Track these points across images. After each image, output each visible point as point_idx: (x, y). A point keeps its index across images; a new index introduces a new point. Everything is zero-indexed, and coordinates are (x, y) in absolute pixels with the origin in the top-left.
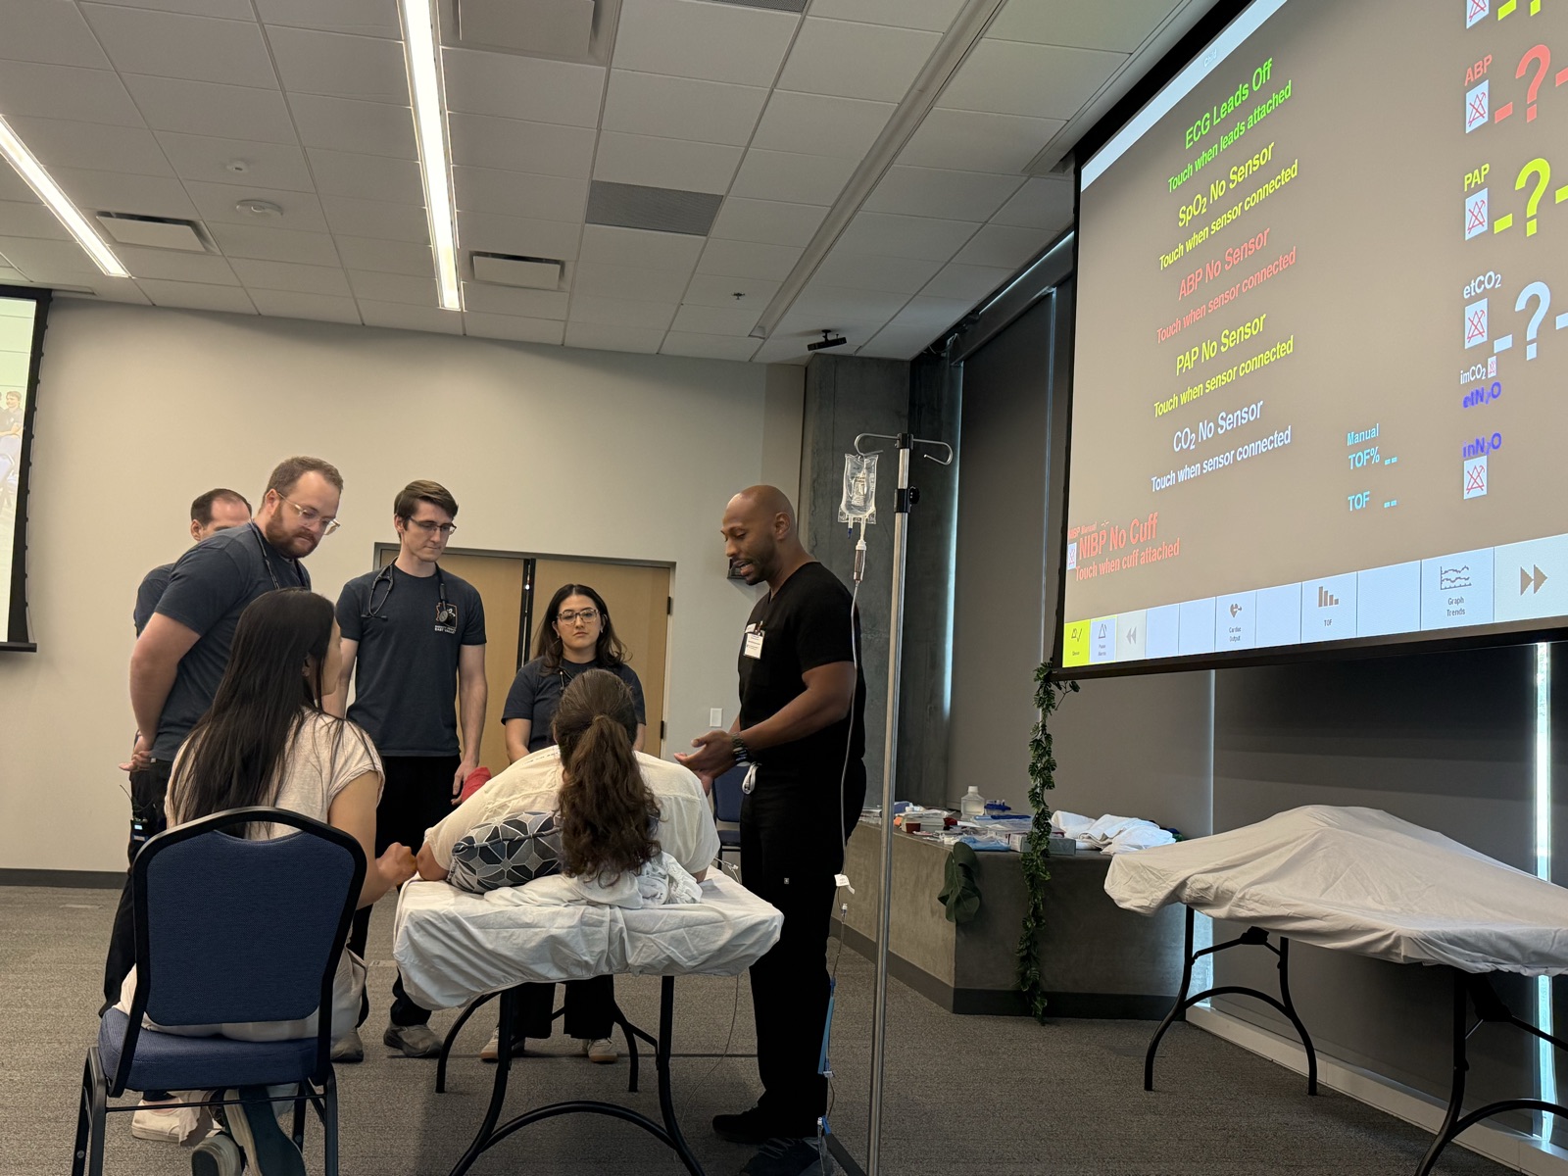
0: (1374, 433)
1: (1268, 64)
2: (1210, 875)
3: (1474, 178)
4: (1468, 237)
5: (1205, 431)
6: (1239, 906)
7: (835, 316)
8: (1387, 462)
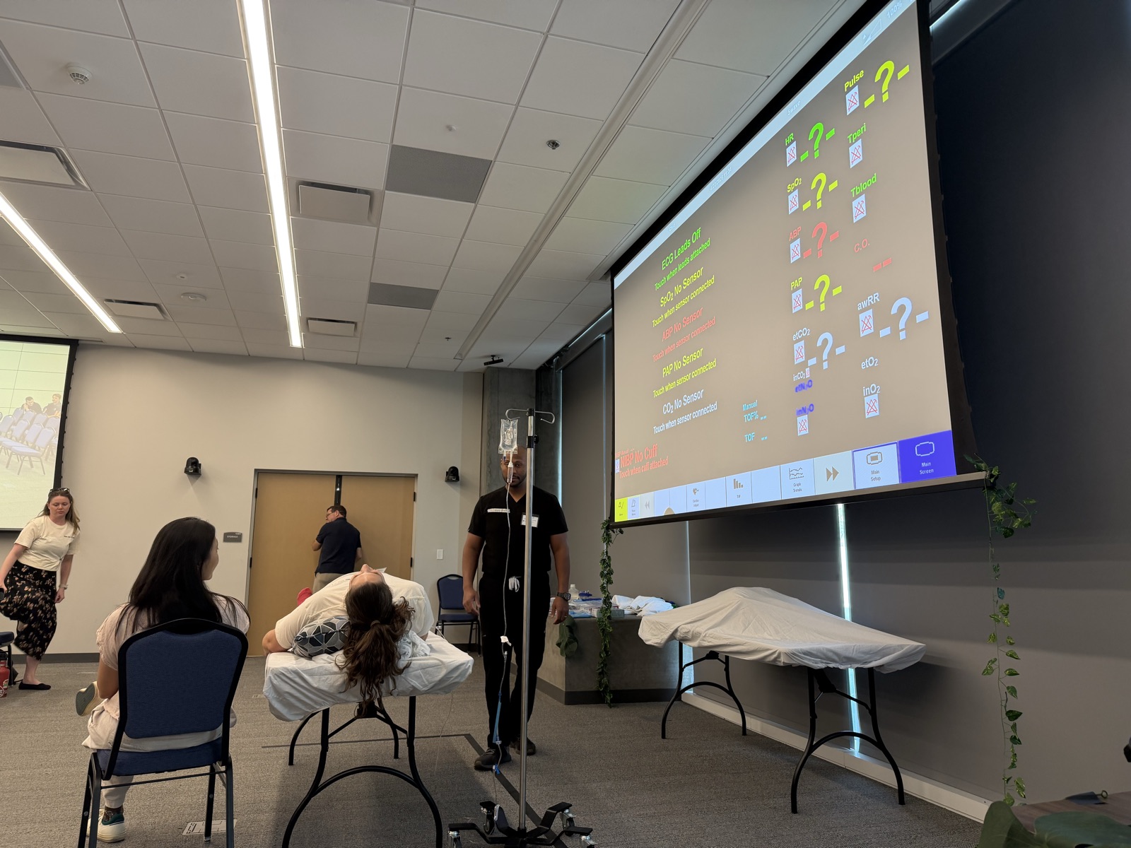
0: (755, 404)
1: (699, 231)
2: (689, 625)
3: (795, 284)
4: (793, 312)
5: (678, 404)
6: (704, 640)
7: (498, 348)
8: (762, 418)
